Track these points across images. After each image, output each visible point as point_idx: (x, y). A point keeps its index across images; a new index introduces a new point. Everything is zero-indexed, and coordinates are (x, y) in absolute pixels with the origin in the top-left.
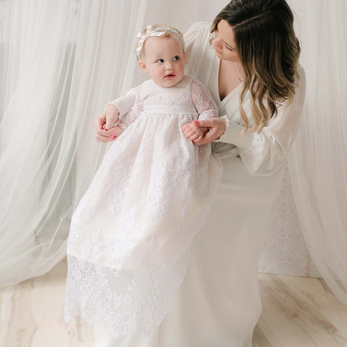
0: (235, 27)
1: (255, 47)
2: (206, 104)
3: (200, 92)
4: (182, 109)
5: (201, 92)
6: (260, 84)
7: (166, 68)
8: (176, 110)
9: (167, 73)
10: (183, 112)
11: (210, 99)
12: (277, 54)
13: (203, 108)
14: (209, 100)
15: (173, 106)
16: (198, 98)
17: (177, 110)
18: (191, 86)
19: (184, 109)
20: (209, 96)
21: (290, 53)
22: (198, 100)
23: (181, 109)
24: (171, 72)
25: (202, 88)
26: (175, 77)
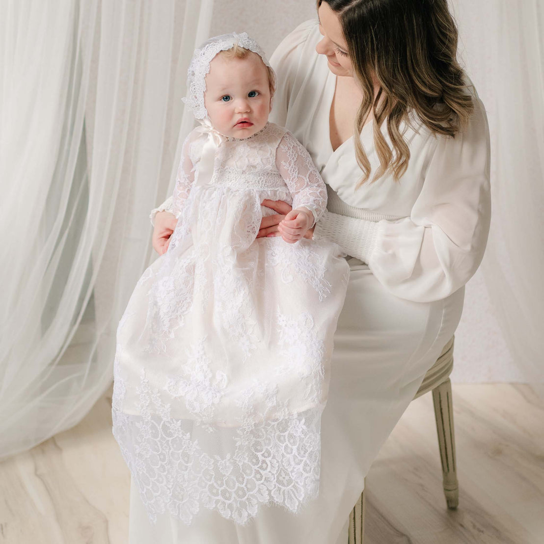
0: (341, 13)
1: (376, 40)
2: (304, 178)
3: (293, 159)
4: (259, 182)
5: (295, 159)
6: (387, 99)
7: (236, 111)
8: (248, 182)
9: (238, 118)
10: (261, 187)
11: (311, 169)
12: (419, 45)
13: (299, 185)
14: (309, 172)
15: (243, 176)
16: (290, 169)
17: (250, 183)
18: (279, 149)
19: (263, 181)
20: (310, 165)
21: (444, 44)
22: (289, 172)
23: (257, 182)
24: (245, 116)
25: (297, 152)
26: (252, 127)
